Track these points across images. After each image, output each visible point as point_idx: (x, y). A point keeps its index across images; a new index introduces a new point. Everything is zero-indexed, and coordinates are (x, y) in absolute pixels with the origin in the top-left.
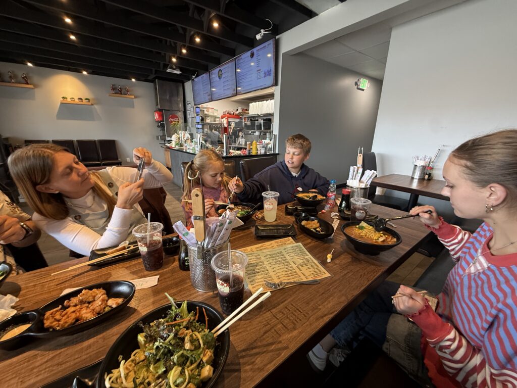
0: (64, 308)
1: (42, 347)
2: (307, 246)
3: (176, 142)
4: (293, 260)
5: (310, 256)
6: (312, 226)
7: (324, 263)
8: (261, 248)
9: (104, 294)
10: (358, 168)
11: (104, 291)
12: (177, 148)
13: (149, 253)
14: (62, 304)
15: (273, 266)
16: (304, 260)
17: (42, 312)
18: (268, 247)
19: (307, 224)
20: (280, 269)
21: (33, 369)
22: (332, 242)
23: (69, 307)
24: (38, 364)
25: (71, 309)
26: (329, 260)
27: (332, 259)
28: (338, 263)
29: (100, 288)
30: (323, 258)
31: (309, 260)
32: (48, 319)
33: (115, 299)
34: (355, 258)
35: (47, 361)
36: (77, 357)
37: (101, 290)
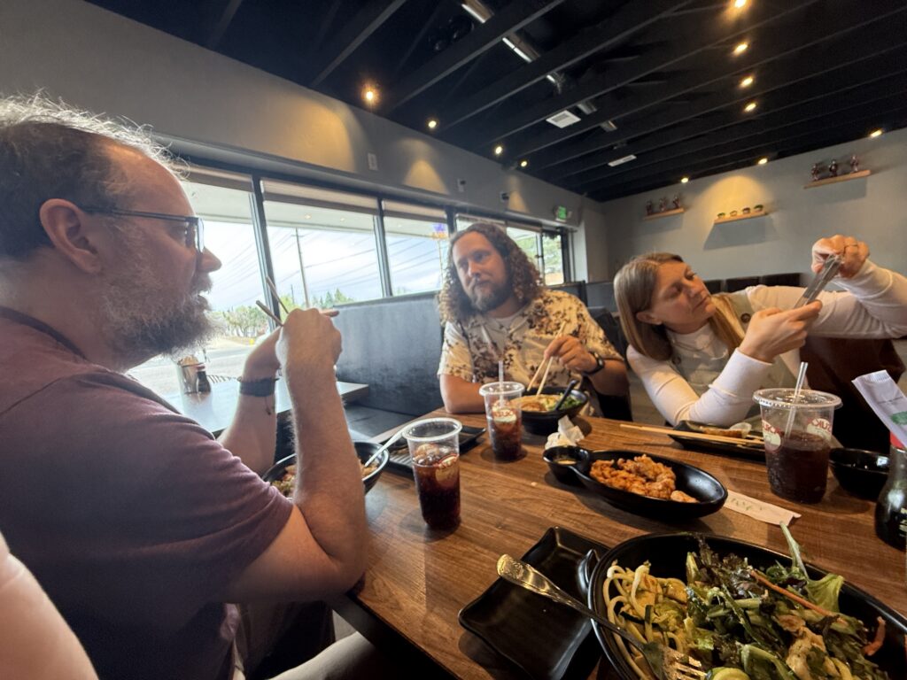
0: (616, 467)
1: (581, 497)
9: (672, 478)
11: (673, 474)
13: (783, 450)
14: (616, 460)
17: (594, 457)
21: (565, 511)
23: (622, 469)
24: (571, 510)
25: (623, 474)
29: (668, 466)
32: (596, 467)
33: (685, 495)
35: (579, 514)
36: (607, 534)
37: (669, 469)
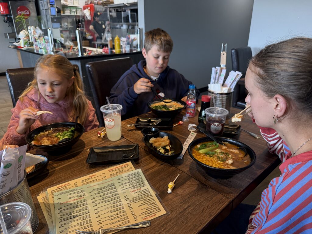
2: (148, 173)
3: (25, 40)
4: (125, 194)
5: (148, 186)
6: (160, 144)
7: (162, 195)
8: (89, 181)
10: (222, 69)
12: (27, 47)
15: (98, 206)
16: (140, 193)
18: (98, 178)
19: (156, 142)
20: (106, 209)
22: (180, 164)
26: (169, 191)
27: (173, 189)
28: (180, 193)
30: (164, 188)
31: (146, 192)
34: (202, 184)
